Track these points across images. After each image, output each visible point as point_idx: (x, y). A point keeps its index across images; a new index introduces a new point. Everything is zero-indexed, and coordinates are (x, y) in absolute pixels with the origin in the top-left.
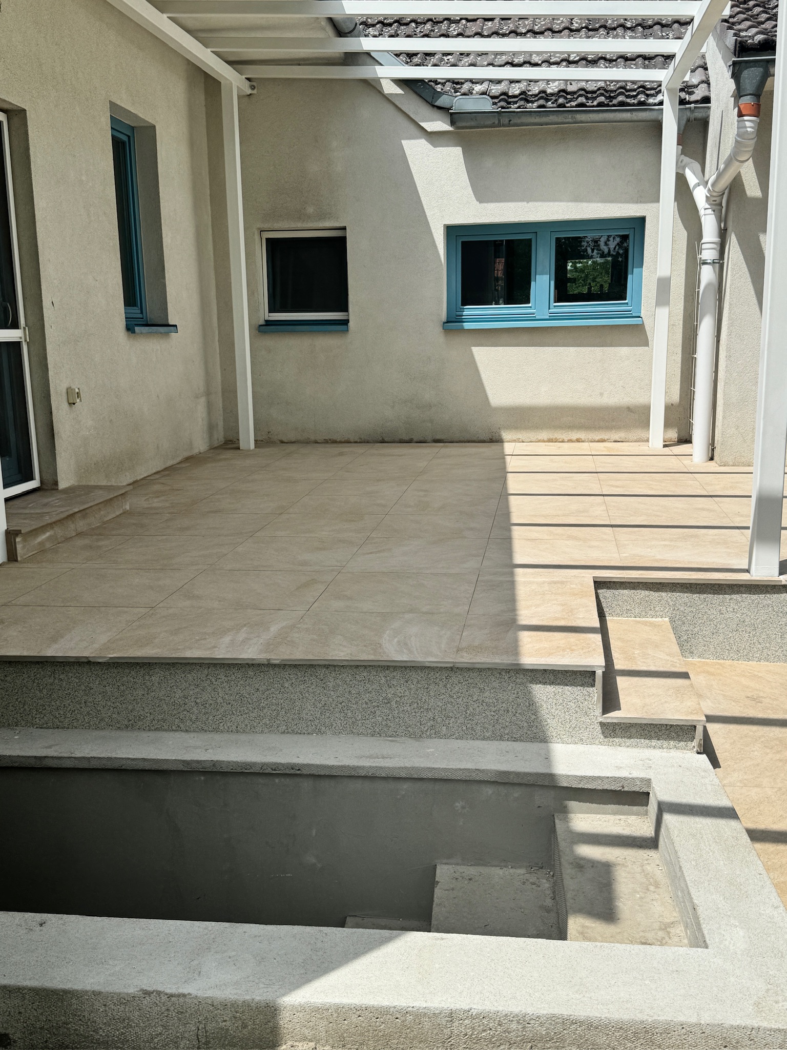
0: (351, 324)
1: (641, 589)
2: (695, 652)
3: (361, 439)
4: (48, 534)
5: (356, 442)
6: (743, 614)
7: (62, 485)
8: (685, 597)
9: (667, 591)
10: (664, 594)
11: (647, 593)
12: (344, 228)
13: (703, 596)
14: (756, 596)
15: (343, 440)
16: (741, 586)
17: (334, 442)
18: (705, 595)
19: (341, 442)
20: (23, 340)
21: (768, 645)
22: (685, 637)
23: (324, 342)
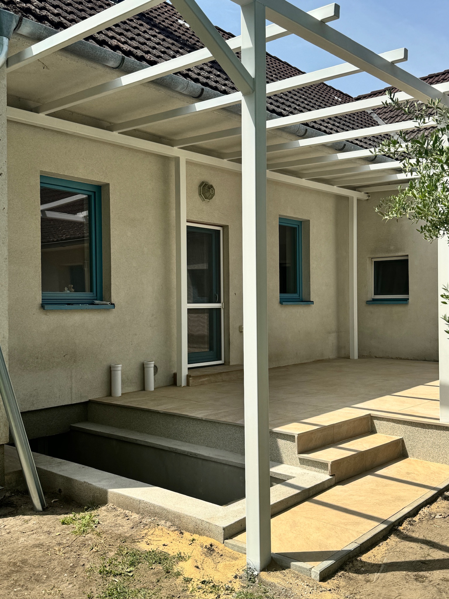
0: (410, 300)
1: (391, 422)
2: (415, 455)
3: (414, 358)
4: (206, 379)
5: (411, 360)
6: (434, 439)
7: (231, 364)
8: (409, 428)
9: (401, 424)
10: (400, 425)
11: (393, 424)
12: (407, 256)
13: (417, 428)
14: (439, 431)
15: (405, 358)
16: (433, 425)
17: (401, 359)
18: (418, 428)
19: (404, 359)
20: (222, 307)
21: (446, 456)
22: (410, 447)
23: (397, 309)
